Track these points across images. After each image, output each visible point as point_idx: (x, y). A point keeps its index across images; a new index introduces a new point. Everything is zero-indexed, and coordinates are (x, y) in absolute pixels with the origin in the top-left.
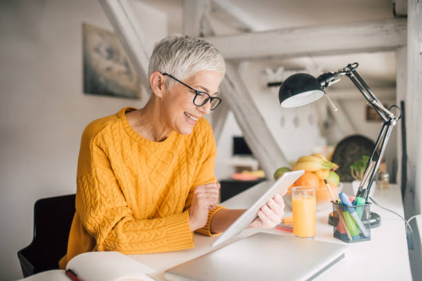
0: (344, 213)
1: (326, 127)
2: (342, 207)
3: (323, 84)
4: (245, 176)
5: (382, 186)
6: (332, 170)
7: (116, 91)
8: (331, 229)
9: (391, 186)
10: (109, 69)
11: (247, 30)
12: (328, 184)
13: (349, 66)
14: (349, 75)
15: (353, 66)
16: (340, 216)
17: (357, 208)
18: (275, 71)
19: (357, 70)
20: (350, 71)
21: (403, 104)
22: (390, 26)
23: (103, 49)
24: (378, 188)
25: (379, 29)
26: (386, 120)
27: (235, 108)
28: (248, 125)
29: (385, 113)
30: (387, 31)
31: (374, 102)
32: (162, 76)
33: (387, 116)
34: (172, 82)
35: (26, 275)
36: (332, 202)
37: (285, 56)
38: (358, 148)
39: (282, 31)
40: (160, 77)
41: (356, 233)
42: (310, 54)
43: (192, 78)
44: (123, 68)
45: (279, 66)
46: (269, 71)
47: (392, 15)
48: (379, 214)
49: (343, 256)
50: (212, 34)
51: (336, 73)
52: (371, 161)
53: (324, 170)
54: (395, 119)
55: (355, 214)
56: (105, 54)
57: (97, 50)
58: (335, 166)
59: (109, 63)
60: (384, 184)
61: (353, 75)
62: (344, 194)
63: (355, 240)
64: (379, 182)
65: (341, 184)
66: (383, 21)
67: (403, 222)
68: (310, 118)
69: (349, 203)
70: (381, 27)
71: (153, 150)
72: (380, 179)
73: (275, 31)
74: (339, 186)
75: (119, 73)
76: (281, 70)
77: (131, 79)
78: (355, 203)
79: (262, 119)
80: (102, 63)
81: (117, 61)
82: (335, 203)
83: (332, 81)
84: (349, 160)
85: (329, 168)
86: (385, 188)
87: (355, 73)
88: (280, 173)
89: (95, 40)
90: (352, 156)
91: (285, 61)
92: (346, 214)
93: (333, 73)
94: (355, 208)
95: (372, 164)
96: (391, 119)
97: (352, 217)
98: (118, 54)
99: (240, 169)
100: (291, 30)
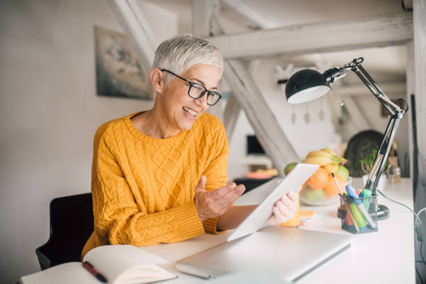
0: (351, 205)
1: (341, 123)
2: (348, 199)
3: (329, 79)
4: (260, 175)
5: (393, 180)
6: (340, 164)
7: (128, 92)
8: (339, 222)
9: (403, 180)
10: (121, 71)
11: (257, 28)
12: (335, 178)
13: (355, 60)
14: (354, 70)
15: (358, 61)
16: (348, 209)
17: (364, 200)
18: (284, 69)
19: (362, 64)
20: (356, 66)
21: (413, 97)
22: (399, 20)
23: (115, 52)
24: (389, 182)
25: (387, 23)
26: (393, 113)
27: (246, 106)
28: (259, 123)
29: (392, 106)
30: (395, 25)
31: (381, 96)
32: (160, 72)
33: (394, 109)
34: (170, 77)
35: (43, 268)
36: (339, 194)
37: (294, 53)
38: (370, 143)
39: (291, 28)
40: (159, 74)
41: (363, 224)
42: (319, 51)
43: (188, 72)
44: (135, 70)
45: (289, 63)
46: (279, 69)
47: (401, 9)
48: (386, 206)
49: (349, 246)
50: (222, 33)
51: (341, 69)
52: (379, 154)
53: (333, 165)
54: (402, 112)
55: (361, 206)
56: (117, 56)
57: (109, 52)
58: (344, 161)
59: (121, 65)
60: (396, 177)
61: (358, 70)
62: (350, 187)
63: (362, 231)
64: (390, 176)
65: (351, 178)
66: (391, 15)
67: (412, 214)
68: (321, 115)
69: (356, 196)
70: (390, 21)
71: (158, 147)
72: (391, 173)
73: (283, 28)
74: (348, 180)
75: (131, 74)
76: (290, 67)
77: (143, 80)
78: (361, 195)
79: (273, 117)
80: (114, 65)
81: (129, 62)
82: (343, 196)
83: (338, 76)
84: (362, 155)
85: (338, 162)
86: (396, 183)
87: (360, 67)
88: (290, 168)
89: (107, 42)
90: (364, 151)
91: (296, 58)
92: (354, 206)
93: (338, 68)
94: (362, 200)
95: (380, 157)
96: (398, 112)
97: (359, 209)
98: (130, 55)
99: (254, 168)
100: (300, 27)
